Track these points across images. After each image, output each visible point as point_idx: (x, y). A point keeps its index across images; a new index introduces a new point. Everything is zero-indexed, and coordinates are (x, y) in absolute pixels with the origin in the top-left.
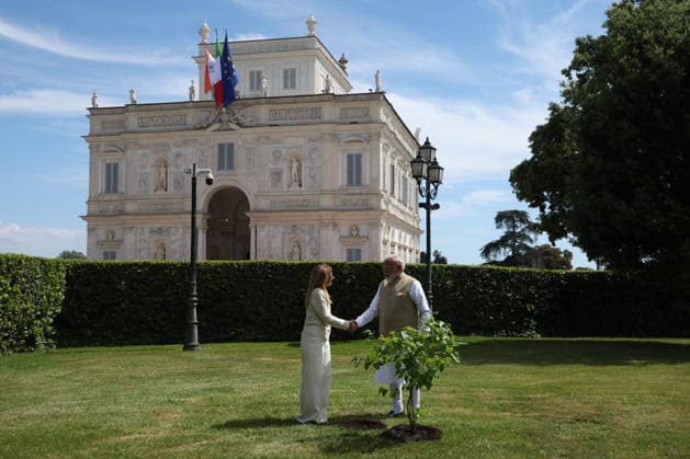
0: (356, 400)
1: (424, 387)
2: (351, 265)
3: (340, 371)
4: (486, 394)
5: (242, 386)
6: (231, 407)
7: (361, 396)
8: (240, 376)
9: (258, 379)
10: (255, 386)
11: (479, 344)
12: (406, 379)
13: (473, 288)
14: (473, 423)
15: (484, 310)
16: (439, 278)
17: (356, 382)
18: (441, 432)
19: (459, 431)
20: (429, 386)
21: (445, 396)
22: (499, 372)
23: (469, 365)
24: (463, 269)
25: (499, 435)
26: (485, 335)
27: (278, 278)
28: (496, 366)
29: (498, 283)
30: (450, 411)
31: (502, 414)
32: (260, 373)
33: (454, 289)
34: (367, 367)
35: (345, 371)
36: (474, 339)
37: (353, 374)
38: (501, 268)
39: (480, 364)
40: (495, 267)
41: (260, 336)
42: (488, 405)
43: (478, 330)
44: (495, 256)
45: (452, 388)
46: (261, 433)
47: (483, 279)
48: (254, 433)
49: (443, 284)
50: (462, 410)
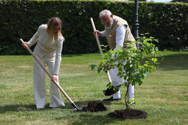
0: (88, 94)
2: (82, 2)
4: (175, 90)
5: (11, 84)
6: (6, 98)
7: (93, 91)
8: (9, 78)
9: (21, 80)
10: (21, 84)
11: (169, 56)
12: (125, 78)
13: (167, 18)
14: (168, 108)
15: (174, 34)
16: (143, 11)
17: (88, 82)
18: (147, 114)
19: (159, 113)
21: (148, 91)
22: (183, 75)
23: (164, 71)
25: (184, 115)
26: (173, 50)
27: (32, 11)
28: (181, 71)
29: (184, 15)
30: (152, 100)
31: (186, 102)
32: (22, 76)
33: (153, 19)
34: (99, 71)
35: (80, 74)
36: (167, 53)
37: (86, 77)
38: (186, 4)
39: (172, 69)
40: (182, 3)
41: (19, 51)
42: (177, 97)
43: (169, 47)
45: (153, 86)
46: (28, 115)
47: (173, 12)
48: (23, 115)
49: (146, 15)
50: (159, 99)
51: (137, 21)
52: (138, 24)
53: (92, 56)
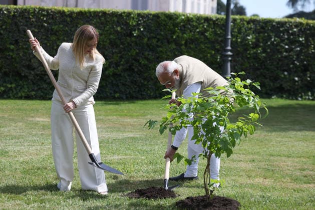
0: (145, 168)
1: (224, 155)
2: (139, 15)
3: (126, 135)
4: (288, 164)
5: (17, 149)
6: (7, 172)
7: (151, 163)
8: (13, 138)
9: (34, 141)
10: (32, 150)
12: (204, 144)
13: (278, 44)
14: (274, 195)
15: (289, 70)
16: (239, 32)
17: (145, 148)
18: (239, 204)
19: (259, 203)
20: (229, 153)
21: (243, 165)
23: (271, 132)
24: (268, 22)
26: (288, 98)
27: (55, 27)
28: (299, 133)
29: (306, 39)
30: (250, 181)
31: (305, 186)
32: (35, 135)
33: (256, 45)
34: (162, 132)
35: (131, 135)
36: (276, 101)
37: (141, 139)
38: (310, 22)
39: (284, 130)
40: (303, 21)
41: (33, 93)
42: (291, 176)
43: (280, 92)
44: (303, 6)
45: (251, 157)
46: (42, 201)
47: (289, 35)
48: (35, 201)
49: (244, 39)
50: (261, 180)
51: (229, 48)
52: (229, 53)
53: (153, 104)
